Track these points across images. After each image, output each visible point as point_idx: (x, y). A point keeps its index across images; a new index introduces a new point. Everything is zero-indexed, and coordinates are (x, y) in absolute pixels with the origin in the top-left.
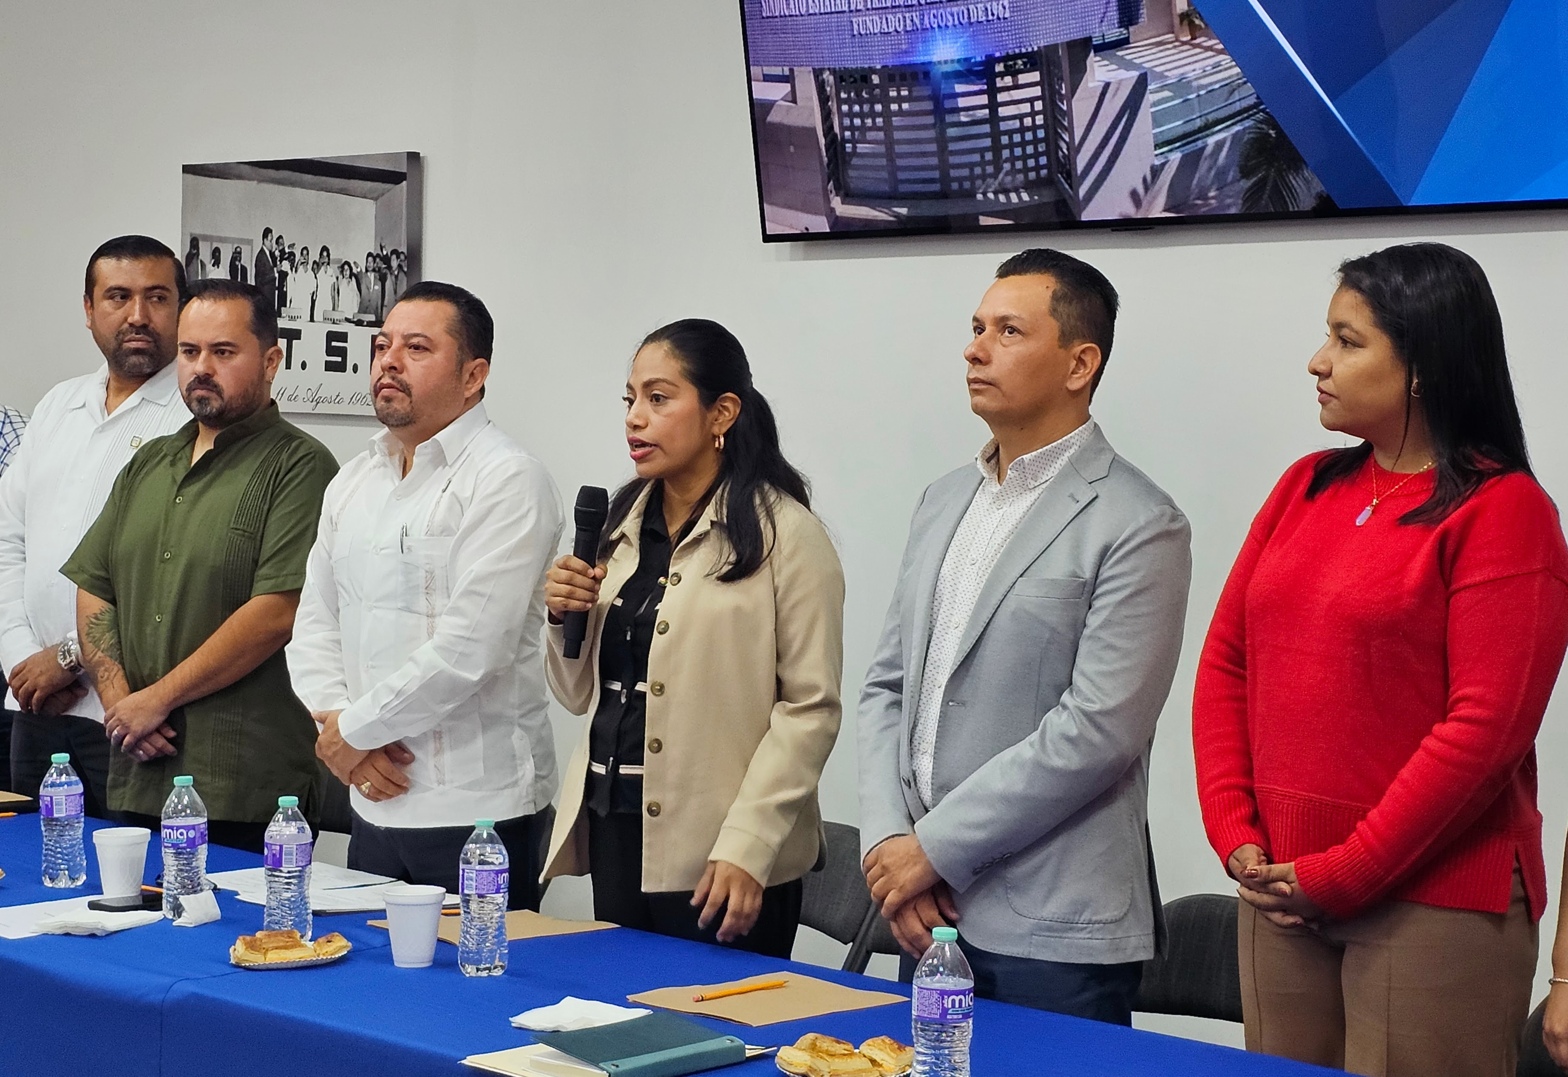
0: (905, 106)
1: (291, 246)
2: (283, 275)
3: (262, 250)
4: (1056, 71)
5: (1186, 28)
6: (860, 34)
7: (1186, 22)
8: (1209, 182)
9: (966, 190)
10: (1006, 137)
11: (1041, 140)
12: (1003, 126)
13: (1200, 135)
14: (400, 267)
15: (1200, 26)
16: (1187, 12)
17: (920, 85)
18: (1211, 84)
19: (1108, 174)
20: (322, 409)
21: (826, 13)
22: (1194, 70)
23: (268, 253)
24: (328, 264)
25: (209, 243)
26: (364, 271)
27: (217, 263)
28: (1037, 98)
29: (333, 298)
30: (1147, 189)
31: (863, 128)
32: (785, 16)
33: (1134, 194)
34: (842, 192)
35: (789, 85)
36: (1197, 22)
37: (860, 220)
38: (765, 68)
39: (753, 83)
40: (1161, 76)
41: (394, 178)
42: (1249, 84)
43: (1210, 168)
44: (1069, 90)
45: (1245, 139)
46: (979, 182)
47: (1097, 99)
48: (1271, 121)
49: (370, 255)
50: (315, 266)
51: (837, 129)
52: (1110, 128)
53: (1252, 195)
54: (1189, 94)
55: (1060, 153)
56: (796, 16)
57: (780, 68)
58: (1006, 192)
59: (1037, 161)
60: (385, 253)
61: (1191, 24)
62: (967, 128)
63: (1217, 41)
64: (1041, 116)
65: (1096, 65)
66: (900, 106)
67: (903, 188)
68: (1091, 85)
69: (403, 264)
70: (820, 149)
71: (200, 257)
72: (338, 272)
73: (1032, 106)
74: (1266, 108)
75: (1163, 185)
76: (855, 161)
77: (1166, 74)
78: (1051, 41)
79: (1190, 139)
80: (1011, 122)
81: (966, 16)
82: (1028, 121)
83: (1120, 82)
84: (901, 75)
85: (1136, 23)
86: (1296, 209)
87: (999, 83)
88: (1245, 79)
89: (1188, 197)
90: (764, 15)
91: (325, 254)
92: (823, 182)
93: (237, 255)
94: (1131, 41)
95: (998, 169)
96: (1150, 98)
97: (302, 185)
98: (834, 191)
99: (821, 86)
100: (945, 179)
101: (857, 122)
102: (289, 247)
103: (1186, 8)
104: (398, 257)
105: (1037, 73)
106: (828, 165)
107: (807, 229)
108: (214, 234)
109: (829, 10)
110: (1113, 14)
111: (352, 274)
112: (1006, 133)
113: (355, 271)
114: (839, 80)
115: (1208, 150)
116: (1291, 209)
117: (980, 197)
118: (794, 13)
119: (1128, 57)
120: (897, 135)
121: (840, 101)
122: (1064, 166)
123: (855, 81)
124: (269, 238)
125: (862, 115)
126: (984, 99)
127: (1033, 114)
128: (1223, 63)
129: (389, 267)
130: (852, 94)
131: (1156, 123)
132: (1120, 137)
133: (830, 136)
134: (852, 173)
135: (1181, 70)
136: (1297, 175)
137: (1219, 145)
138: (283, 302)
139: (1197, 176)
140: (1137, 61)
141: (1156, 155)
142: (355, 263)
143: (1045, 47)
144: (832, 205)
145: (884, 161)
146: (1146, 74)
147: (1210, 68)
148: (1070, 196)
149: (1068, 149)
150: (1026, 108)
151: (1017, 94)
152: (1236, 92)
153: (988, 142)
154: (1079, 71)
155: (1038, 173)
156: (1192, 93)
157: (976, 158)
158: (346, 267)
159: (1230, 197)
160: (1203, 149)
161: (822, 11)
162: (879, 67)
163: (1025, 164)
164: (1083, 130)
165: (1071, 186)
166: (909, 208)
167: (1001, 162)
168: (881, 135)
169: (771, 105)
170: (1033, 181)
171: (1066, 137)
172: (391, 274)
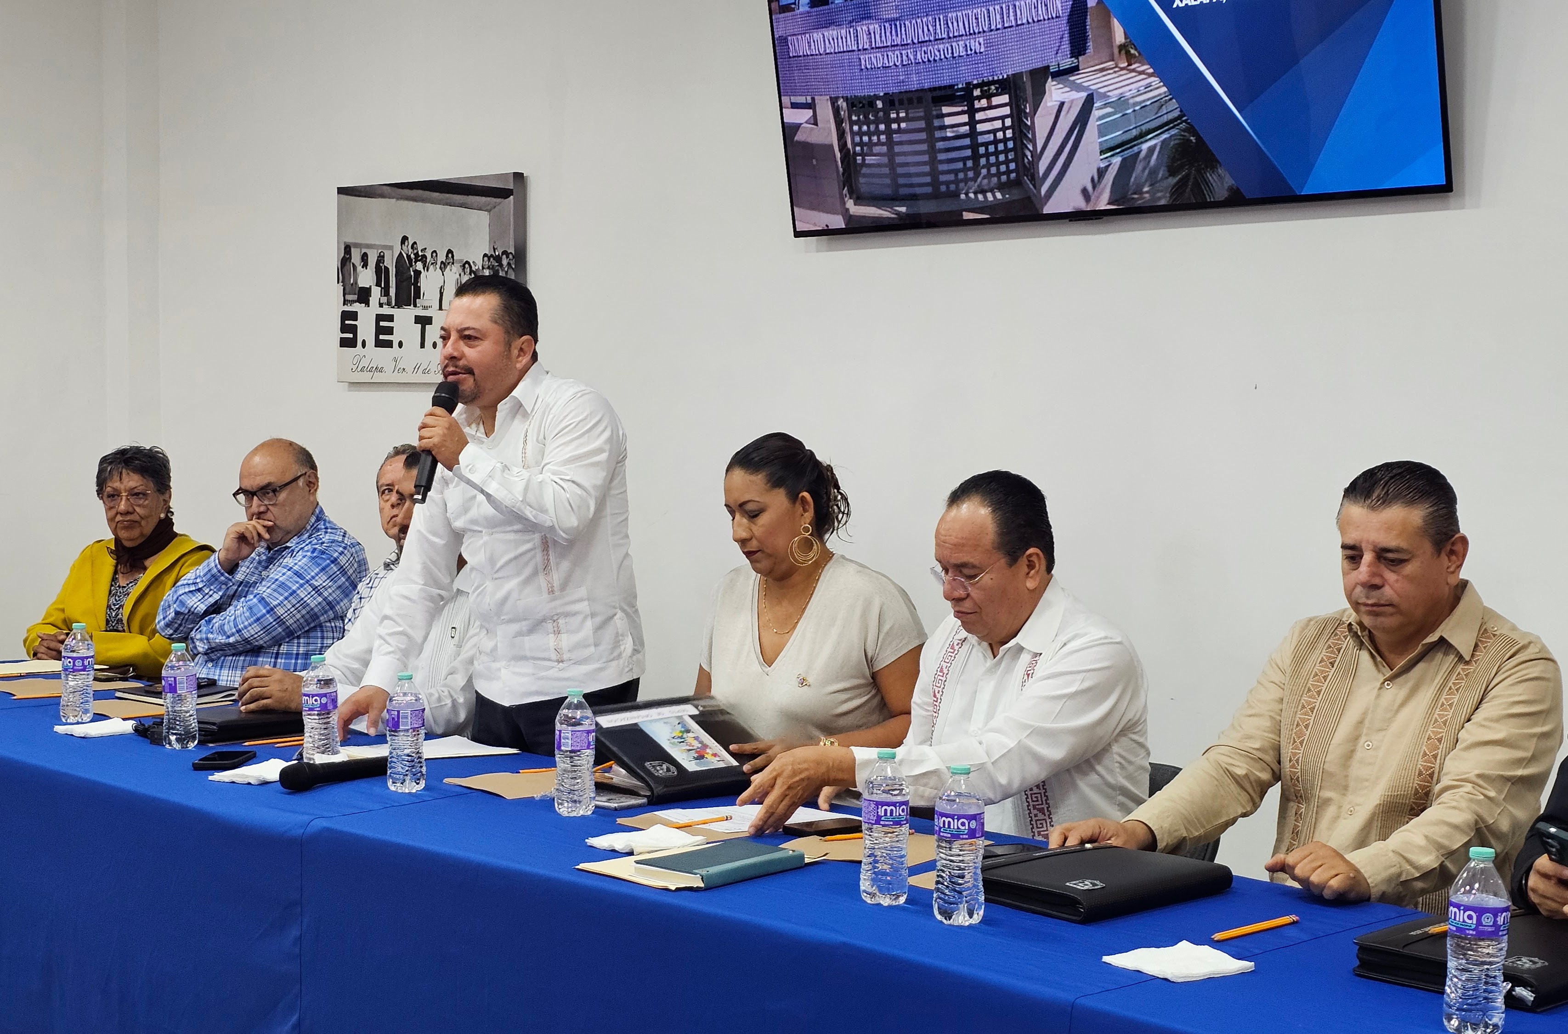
0: (903, 125)
1: (424, 250)
2: (418, 273)
3: (401, 254)
4: (1022, 94)
5: (1124, 56)
6: (866, 68)
7: (1123, 52)
8: (1143, 180)
9: (952, 191)
10: (983, 148)
11: (1011, 150)
12: (981, 139)
13: (1135, 142)
14: (509, 264)
15: (1134, 55)
16: (1124, 44)
17: (914, 109)
18: (1144, 101)
19: (1063, 176)
21: (839, 52)
22: (1130, 90)
23: (405, 256)
24: (453, 263)
25: (359, 250)
26: (481, 268)
27: (365, 265)
28: (1007, 116)
30: (1094, 187)
31: (870, 144)
32: (808, 55)
33: (1084, 191)
34: (854, 196)
35: (811, 111)
36: (1133, 51)
37: (869, 217)
38: (792, 98)
39: (784, 110)
40: (1104, 96)
41: (504, 193)
42: (1174, 100)
43: (1144, 169)
44: (1032, 109)
45: (1172, 143)
46: (962, 185)
47: (1053, 116)
48: (1191, 130)
49: (485, 255)
50: (442, 266)
51: (849, 145)
52: (1065, 138)
53: (1178, 189)
54: (1127, 110)
55: (1026, 160)
56: (816, 55)
57: (804, 97)
58: (983, 192)
59: (1008, 167)
60: (497, 254)
61: (1128, 53)
62: (952, 141)
63: (1148, 67)
64: (1011, 131)
65: (1053, 88)
66: (899, 125)
67: (903, 191)
68: (1049, 104)
69: (511, 262)
70: (836, 161)
71: (352, 261)
72: (461, 270)
73: (1003, 123)
74: (1187, 119)
75: (1107, 183)
76: (864, 170)
77: (1109, 94)
78: (1018, 70)
79: (1128, 146)
80: (988, 136)
81: (950, 51)
82: (1000, 135)
83: (1072, 101)
84: (899, 100)
85: (1084, 54)
86: (1212, 200)
87: (977, 105)
88: (1171, 96)
89: (1128, 192)
90: (791, 55)
91: (450, 255)
92: (839, 188)
93: (381, 259)
94: (1080, 68)
95: (977, 174)
96: (1096, 113)
97: (432, 202)
98: (848, 195)
99: (836, 111)
100: (935, 183)
101: (865, 139)
102: (422, 251)
103: (1123, 41)
104: (507, 257)
105: (1007, 96)
106: (843, 174)
107: (827, 226)
108: (363, 242)
109: (842, 50)
110: (1066, 47)
111: (471, 271)
112: (983, 144)
113: (474, 269)
114: (850, 105)
115: (1143, 154)
116: (1208, 200)
117: (963, 196)
118: (814, 53)
119: (1078, 81)
120: (897, 149)
121: (852, 122)
122: (1029, 170)
123: (863, 106)
124: (406, 244)
125: (869, 134)
126: (965, 118)
127: (1004, 129)
128: (1153, 84)
129: (501, 265)
130: (861, 117)
131: (1101, 135)
132: (1072, 146)
133: (844, 151)
134: (862, 180)
135: (1120, 91)
136: (1213, 172)
137: (1151, 150)
138: (418, 295)
139: (1134, 176)
140: (1085, 84)
141: (1102, 160)
142: (473, 262)
143: (1012, 74)
144: (847, 207)
145: (886, 170)
146: (1092, 94)
147: (1143, 88)
148: (1034, 193)
149: (1032, 157)
150: (998, 124)
151: (991, 113)
152: (1164, 107)
153: (968, 153)
154: (1039, 93)
155: (1008, 177)
156: (1129, 109)
157: (960, 165)
158: (467, 266)
159: (1159, 191)
160: (1139, 152)
161: (836, 51)
162: (882, 94)
163: (998, 169)
164: (1043, 141)
165: (1034, 186)
166: (907, 207)
167: (979, 168)
168: (884, 149)
169: (798, 127)
170: (1005, 183)
171: (1031, 147)
172: (502, 270)
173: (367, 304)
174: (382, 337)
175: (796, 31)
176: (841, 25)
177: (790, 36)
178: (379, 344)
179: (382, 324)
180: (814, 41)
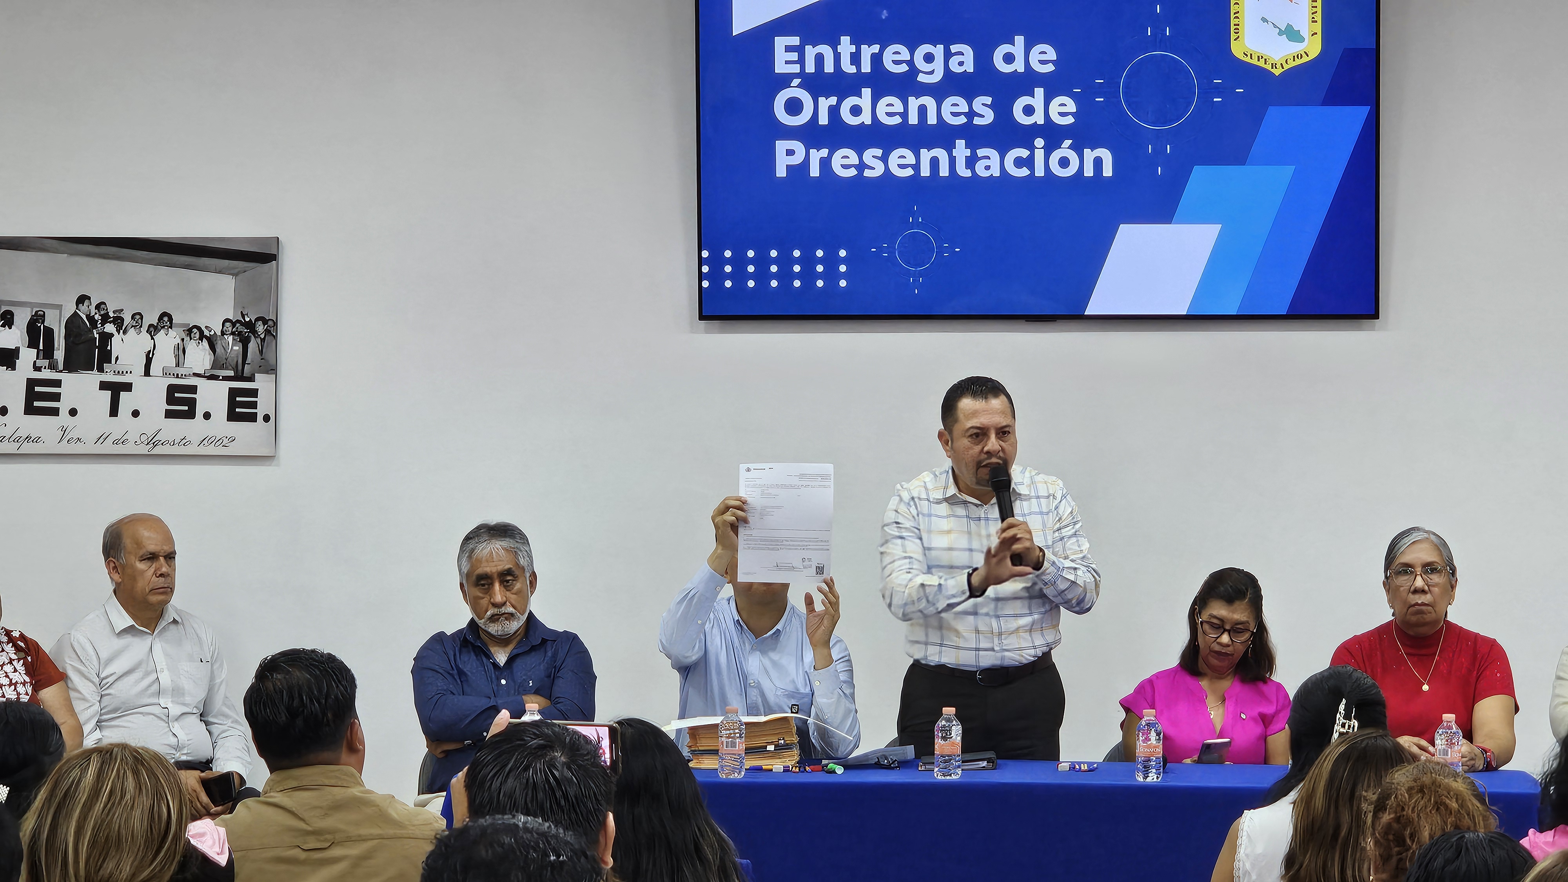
1: (119, 311)
2: (107, 337)
3: (75, 313)
14: (268, 332)
20: (158, 450)
23: (84, 317)
24: (170, 328)
26: (219, 333)
27: (8, 324)
29: (177, 357)
49: (227, 320)
50: (152, 329)
60: (247, 319)
69: (271, 329)
72: (184, 335)
91: (166, 319)
93: (37, 318)
97: (133, 261)
102: (114, 312)
104: (265, 324)
108: (5, 299)
111: (202, 336)
113: (206, 333)
124: (86, 303)
129: (254, 332)
138: (106, 359)
142: (206, 327)
172: (255, 337)
173: (12, 366)
174: (36, 404)
178: (30, 410)
179: (37, 389)
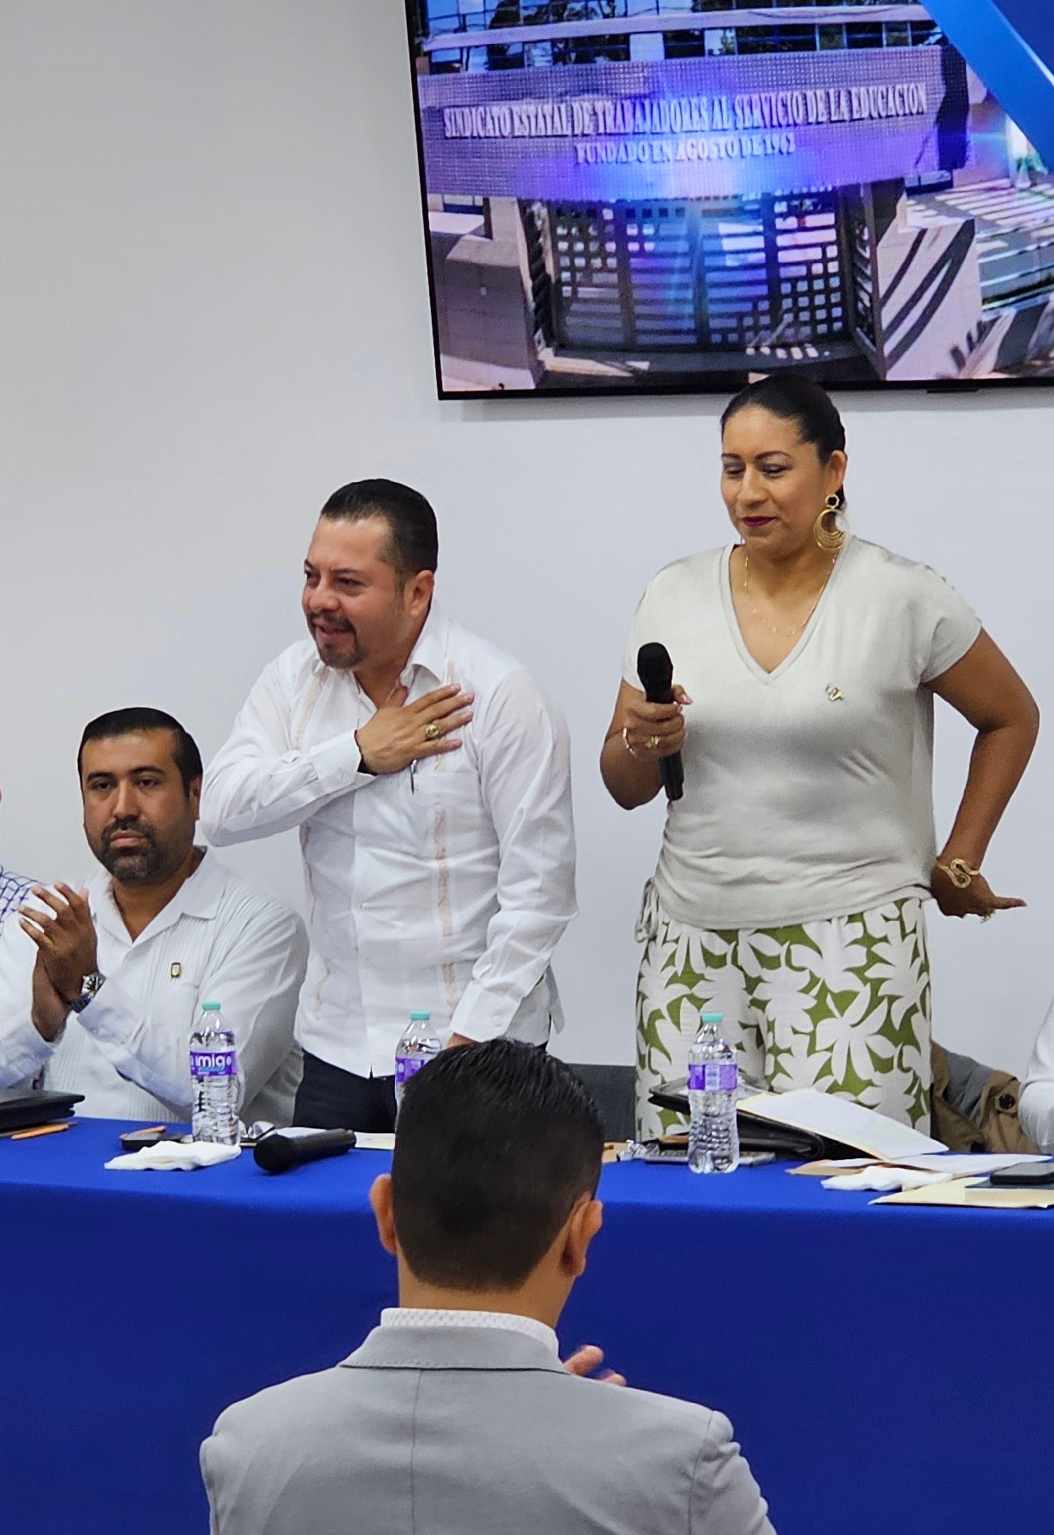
0: (649, 246)
4: (857, 214)
5: (1024, 174)
6: (586, 161)
7: (1023, 167)
8: (1050, 341)
9: (733, 343)
10: (788, 285)
11: (835, 290)
12: (784, 273)
13: (1039, 291)
16: (1026, 157)
17: (671, 224)
19: (922, 329)
21: (539, 137)
22: (1034, 220)
28: (831, 243)
30: (972, 347)
31: (588, 270)
32: (480, 138)
33: (955, 353)
34: (555, 344)
35: (482, 217)
36: (1040, 168)
37: (580, 375)
38: (447, 197)
39: (430, 214)
40: (992, 224)
43: (1052, 327)
44: (874, 237)
46: (749, 335)
47: (909, 247)
51: (550, 269)
52: (926, 279)
54: (1027, 245)
55: (860, 305)
56: (496, 138)
57: (470, 198)
58: (787, 346)
59: (829, 314)
61: (1030, 169)
62: (734, 273)
64: (836, 264)
65: (909, 209)
67: (643, 339)
68: (901, 231)
70: (523, 292)
73: (824, 253)
75: (993, 342)
76: (575, 307)
77: (999, 222)
78: (850, 181)
79: (1029, 294)
80: (794, 269)
81: (736, 147)
82: (818, 269)
83: (940, 229)
84: (644, 212)
85: (963, 166)
87: (780, 224)
89: (1026, 355)
90: (448, 135)
92: (527, 329)
94: (955, 184)
95: (776, 320)
96: (977, 248)
98: (543, 342)
99: (528, 221)
100: (702, 330)
101: (580, 262)
103: (1024, 151)
105: (831, 215)
106: (536, 311)
107: (501, 385)
109: (543, 133)
110: (932, 154)
112: (787, 280)
114: (555, 213)
115: (1050, 307)
117: (750, 351)
118: (492, 134)
119: (950, 203)
120: (636, 279)
121: (555, 239)
122: (865, 319)
123: (578, 216)
126: (758, 242)
127: (825, 260)
130: (574, 230)
131: (984, 276)
132: (939, 289)
133: (541, 277)
134: (570, 321)
135: (1017, 220)
139: (1035, 336)
140: (962, 207)
141: (985, 311)
143: (842, 187)
144: (541, 357)
145: (617, 308)
146: (973, 221)
148: (872, 353)
149: (871, 300)
150: (816, 253)
151: (803, 238)
153: (763, 290)
154: (886, 214)
155: (830, 328)
156: (1031, 244)
157: (747, 307)
160: (1044, 305)
161: (533, 134)
162: (613, 200)
163: (812, 316)
164: (890, 280)
165: (873, 342)
166: (652, 363)
167: (781, 312)
168: (614, 278)
169: (454, 239)
170: (824, 336)
171: (870, 289)
175: (459, 101)
176: (543, 98)
177: (450, 107)
180: (493, 118)
